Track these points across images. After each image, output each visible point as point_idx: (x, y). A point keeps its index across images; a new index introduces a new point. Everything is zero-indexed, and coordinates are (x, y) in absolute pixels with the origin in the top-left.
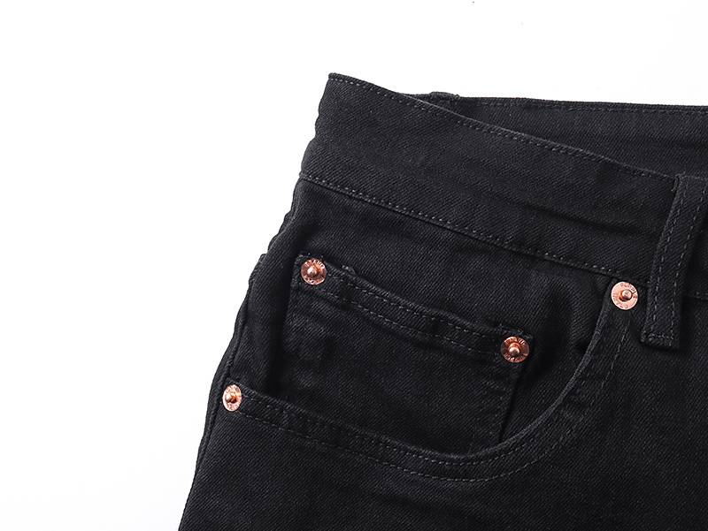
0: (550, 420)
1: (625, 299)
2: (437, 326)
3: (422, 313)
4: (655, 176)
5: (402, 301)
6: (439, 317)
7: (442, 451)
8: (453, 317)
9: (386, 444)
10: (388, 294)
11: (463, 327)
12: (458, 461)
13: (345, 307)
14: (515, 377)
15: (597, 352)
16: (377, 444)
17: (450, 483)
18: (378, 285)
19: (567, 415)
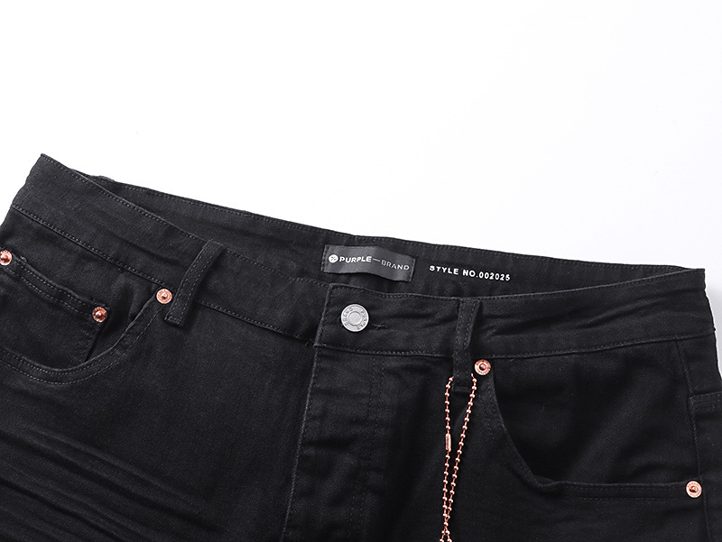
0: (108, 353)
1: (164, 298)
2: (61, 296)
3: (54, 287)
4: (196, 239)
5: (46, 279)
6: (63, 291)
7: (52, 367)
8: (70, 291)
9: (24, 360)
10: (40, 275)
11: (74, 297)
12: (58, 372)
13: (17, 280)
14: (97, 330)
15: (139, 320)
16: (19, 360)
17: (52, 385)
18: (36, 269)
19: (118, 353)
